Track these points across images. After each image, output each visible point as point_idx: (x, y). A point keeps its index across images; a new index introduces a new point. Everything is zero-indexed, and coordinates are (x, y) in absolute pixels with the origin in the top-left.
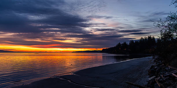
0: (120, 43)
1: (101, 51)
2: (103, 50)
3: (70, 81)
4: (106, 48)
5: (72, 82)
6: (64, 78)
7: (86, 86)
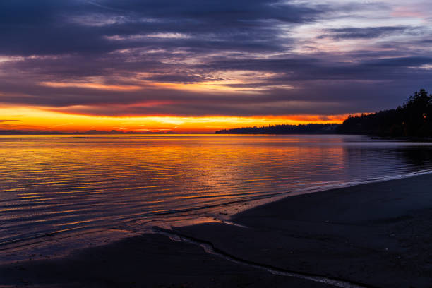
0: (423, 92)
1: (339, 125)
2: (346, 122)
3: (208, 249)
4: (359, 115)
5: (216, 250)
6: (187, 237)
7: (274, 268)
